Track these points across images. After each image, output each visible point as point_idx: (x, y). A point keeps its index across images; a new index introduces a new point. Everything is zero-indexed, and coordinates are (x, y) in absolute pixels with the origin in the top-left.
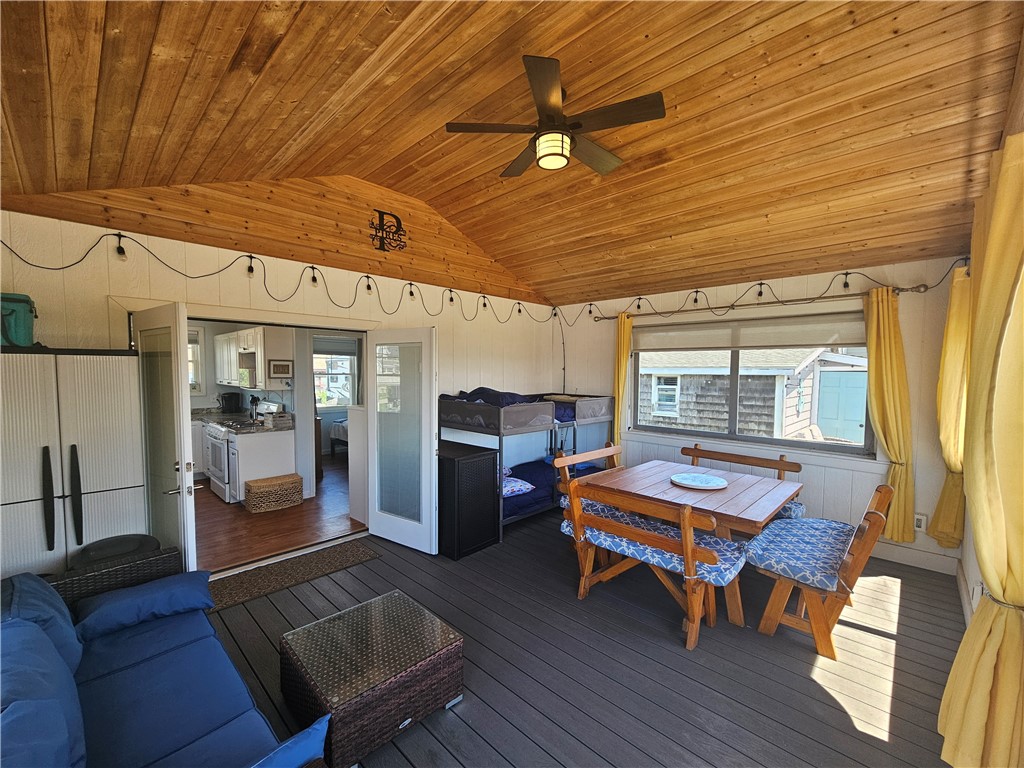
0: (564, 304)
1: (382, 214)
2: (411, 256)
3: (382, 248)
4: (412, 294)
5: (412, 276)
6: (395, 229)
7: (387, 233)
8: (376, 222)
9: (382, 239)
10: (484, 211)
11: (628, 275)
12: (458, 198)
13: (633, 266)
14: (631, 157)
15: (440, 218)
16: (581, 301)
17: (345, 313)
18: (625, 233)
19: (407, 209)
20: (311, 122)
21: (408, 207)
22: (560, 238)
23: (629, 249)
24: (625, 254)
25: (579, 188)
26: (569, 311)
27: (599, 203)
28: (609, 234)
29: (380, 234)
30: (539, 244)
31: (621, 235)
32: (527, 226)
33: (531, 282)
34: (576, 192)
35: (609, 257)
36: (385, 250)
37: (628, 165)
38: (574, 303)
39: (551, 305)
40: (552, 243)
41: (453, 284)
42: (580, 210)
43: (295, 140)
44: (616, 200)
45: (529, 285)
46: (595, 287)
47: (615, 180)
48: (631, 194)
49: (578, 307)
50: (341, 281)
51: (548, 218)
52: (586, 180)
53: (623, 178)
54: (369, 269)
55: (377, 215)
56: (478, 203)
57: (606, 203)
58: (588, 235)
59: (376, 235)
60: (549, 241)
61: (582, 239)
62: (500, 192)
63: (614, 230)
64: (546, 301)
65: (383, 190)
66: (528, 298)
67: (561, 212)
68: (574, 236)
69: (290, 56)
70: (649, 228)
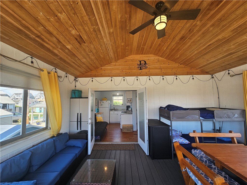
0: (216, 73)
1: (140, 61)
2: (149, 70)
3: (141, 69)
4: (150, 79)
5: (149, 75)
6: (144, 64)
7: (142, 65)
8: (139, 63)
9: (141, 67)
10: (168, 51)
11: (242, 53)
12: (159, 50)
13: (242, 49)
14: (208, 5)
15: (158, 57)
16: (223, 70)
17: (131, 86)
18: (227, 36)
19: (147, 58)
20: (107, 47)
21: (148, 57)
22: (198, 50)
23: (234, 42)
24: (233, 45)
25: (193, 29)
26: (218, 75)
27: (206, 30)
28: (219, 40)
29: (140, 66)
30: (191, 54)
31: (225, 38)
32: (183, 50)
33: (197, 68)
34: (193, 31)
35: (225, 49)
36: (141, 70)
37: (208, 9)
38: (220, 71)
39: (210, 74)
40: (196, 52)
41: (163, 74)
42: (199, 37)
43: (109, 52)
44: (213, 25)
45: (197, 69)
46: (227, 63)
47: (206, 18)
48: (218, 19)
49: (223, 73)
50: (130, 79)
51: (189, 44)
52: (194, 25)
53: (209, 15)
54: (137, 75)
55: (139, 62)
56: (165, 49)
57: (208, 29)
58: (209, 44)
59: (139, 67)
60: (194, 52)
61: (207, 47)
62: (169, 43)
63: (220, 37)
64: (207, 73)
65: (141, 55)
66: (198, 74)
67: (192, 41)
68: (203, 47)
69: (86, 37)
70: (239, 29)
